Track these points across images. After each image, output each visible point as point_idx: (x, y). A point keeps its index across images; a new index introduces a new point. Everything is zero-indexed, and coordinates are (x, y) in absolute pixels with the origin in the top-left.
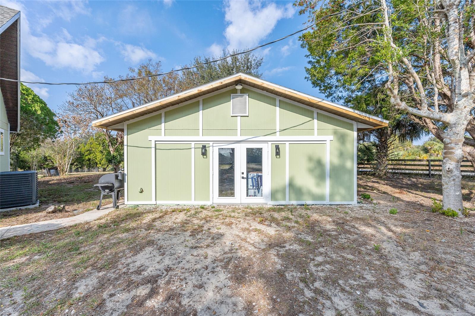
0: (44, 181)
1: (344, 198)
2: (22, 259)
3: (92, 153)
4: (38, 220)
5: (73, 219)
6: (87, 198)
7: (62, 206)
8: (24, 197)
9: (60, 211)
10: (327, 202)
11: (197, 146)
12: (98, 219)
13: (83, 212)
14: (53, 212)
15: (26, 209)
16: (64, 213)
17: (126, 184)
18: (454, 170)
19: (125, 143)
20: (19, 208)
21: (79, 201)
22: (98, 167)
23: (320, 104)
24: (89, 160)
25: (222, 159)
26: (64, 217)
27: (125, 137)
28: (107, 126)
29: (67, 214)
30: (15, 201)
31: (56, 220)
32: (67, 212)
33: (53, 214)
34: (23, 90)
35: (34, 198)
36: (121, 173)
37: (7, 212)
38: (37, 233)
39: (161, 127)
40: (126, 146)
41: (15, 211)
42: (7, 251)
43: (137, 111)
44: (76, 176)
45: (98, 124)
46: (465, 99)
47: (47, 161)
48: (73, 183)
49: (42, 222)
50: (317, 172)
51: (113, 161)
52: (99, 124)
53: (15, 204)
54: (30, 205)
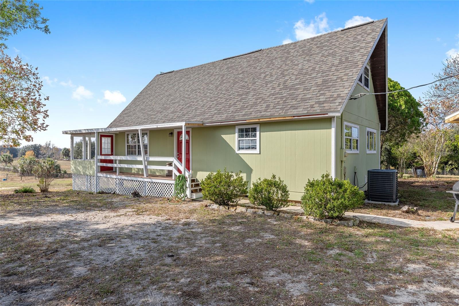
0: (409, 182)
2: (380, 238)
4: (394, 216)
5: (423, 224)
6: (445, 207)
7: (415, 208)
8: (386, 194)
9: (413, 213)
12: (446, 230)
13: (435, 220)
14: (407, 212)
15: (388, 205)
16: (416, 216)
20: (383, 203)
21: (435, 209)
26: (416, 219)
29: (419, 217)
30: (380, 196)
31: (409, 220)
32: (419, 215)
33: (406, 214)
34: (391, 87)
35: (394, 197)
37: (376, 204)
38: (392, 226)
41: (381, 205)
42: (373, 230)
45: (451, 120)
47: (416, 158)
48: (437, 187)
49: (397, 218)
52: (453, 120)
53: (381, 198)
54: (391, 202)
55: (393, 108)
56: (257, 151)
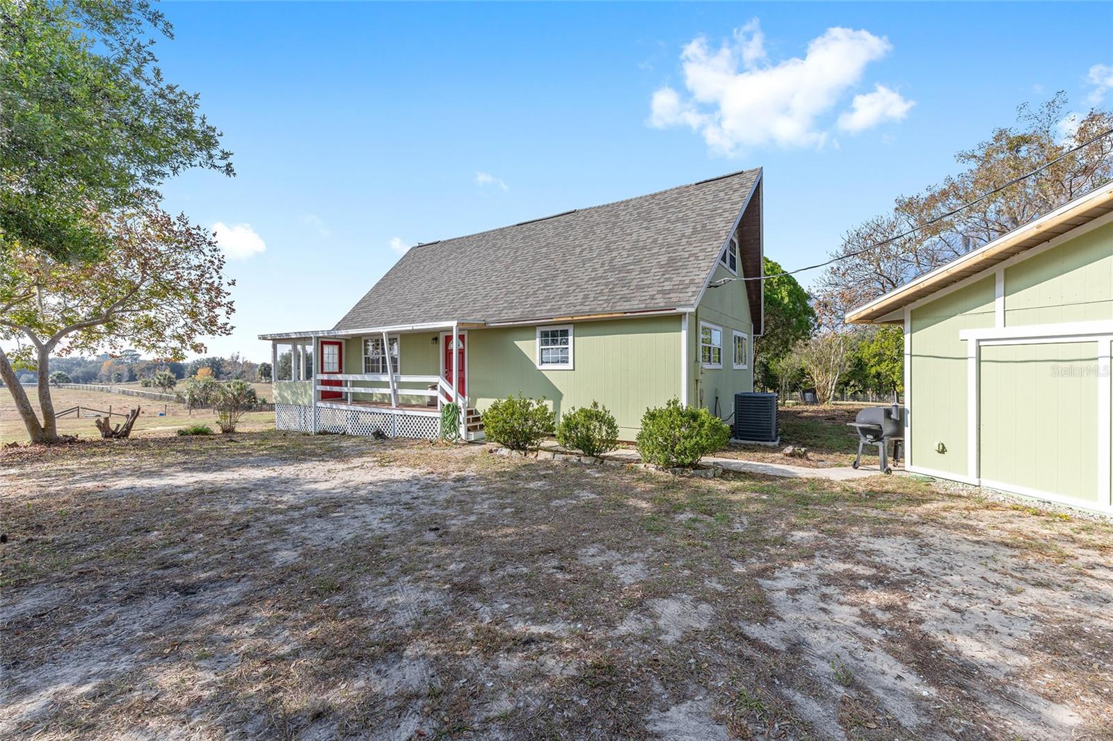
0: (794, 412)
2: (752, 494)
3: (885, 361)
4: (773, 462)
5: (814, 472)
7: (803, 449)
8: (762, 429)
9: (800, 456)
12: (847, 480)
13: (832, 466)
14: (792, 455)
16: (804, 460)
17: (907, 430)
19: (907, 350)
20: (758, 442)
21: (831, 450)
22: (897, 393)
24: (878, 375)
26: (804, 465)
27: (907, 337)
28: (871, 318)
29: (808, 462)
30: (752, 432)
31: (794, 467)
32: (809, 460)
33: (791, 458)
34: (768, 270)
35: (773, 434)
36: (896, 406)
37: (746, 445)
38: (770, 476)
39: (994, 306)
40: (909, 356)
41: (754, 445)
42: (742, 483)
43: (927, 283)
44: (845, 407)
45: (853, 319)
47: (804, 376)
48: (834, 419)
49: (778, 465)
52: (856, 318)
53: (754, 436)
54: (769, 441)
55: (770, 301)
56: (570, 366)
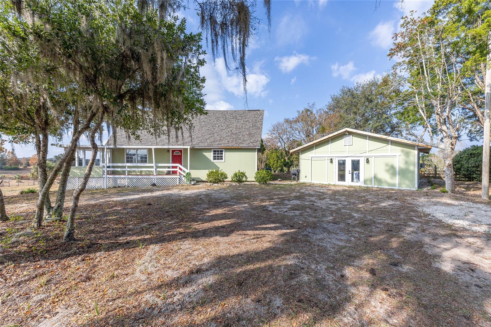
1: (408, 186)
10: (397, 188)
11: (328, 159)
14: (280, 181)
17: (300, 174)
18: (446, 171)
19: (300, 158)
23: (387, 138)
25: (340, 164)
27: (300, 156)
46: (446, 139)
50: (391, 171)
51: (287, 165)
56: (223, 161)
